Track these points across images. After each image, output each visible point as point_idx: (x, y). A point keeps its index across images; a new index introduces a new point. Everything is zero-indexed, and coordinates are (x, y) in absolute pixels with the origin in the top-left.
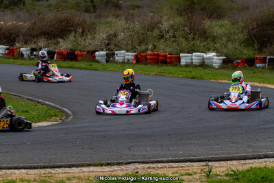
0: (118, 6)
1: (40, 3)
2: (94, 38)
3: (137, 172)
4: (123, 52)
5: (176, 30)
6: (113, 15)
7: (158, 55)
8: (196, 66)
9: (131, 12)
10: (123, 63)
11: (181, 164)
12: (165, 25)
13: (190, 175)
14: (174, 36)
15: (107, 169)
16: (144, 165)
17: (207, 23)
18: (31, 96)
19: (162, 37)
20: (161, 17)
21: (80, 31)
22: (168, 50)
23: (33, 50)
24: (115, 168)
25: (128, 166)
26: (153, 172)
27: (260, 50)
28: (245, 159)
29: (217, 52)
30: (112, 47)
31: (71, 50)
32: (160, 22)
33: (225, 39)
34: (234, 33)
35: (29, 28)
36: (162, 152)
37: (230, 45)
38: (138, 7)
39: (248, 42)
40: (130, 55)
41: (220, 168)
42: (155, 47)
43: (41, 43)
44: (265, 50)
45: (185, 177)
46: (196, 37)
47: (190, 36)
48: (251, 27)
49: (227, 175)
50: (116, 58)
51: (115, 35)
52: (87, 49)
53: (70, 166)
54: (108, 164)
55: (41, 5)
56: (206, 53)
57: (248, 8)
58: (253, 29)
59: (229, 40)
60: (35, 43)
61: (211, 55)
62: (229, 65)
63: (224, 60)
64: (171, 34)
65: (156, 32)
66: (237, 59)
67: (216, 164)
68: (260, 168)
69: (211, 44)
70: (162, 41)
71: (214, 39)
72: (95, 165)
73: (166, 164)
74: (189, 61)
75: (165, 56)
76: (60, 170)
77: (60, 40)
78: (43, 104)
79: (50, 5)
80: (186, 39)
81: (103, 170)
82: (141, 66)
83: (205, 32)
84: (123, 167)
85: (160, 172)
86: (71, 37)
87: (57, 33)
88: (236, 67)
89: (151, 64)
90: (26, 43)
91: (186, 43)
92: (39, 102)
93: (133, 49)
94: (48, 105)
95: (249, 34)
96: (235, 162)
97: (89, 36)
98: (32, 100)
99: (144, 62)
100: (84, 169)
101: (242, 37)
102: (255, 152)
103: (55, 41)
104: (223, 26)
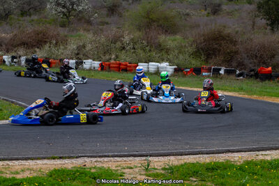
0: (89, 22)
1: (24, 18)
2: (66, 48)
3: (85, 165)
4: (90, 61)
5: (135, 43)
6: (85, 30)
7: (120, 64)
8: (151, 74)
9: (100, 27)
10: (90, 70)
11: (125, 159)
12: (127, 39)
13: (132, 168)
14: (134, 48)
15: (58, 162)
16: (92, 159)
17: (162, 38)
18: (7, 96)
19: (124, 48)
20: (123, 32)
21: (55, 42)
22: (128, 59)
23: (13, 58)
24: (67, 161)
25: (78, 160)
26: (99, 165)
27: (206, 61)
28: (181, 155)
29: (170, 62)
30: (81, 56)
31: (46, 58)
32: (122, 36)
33: (176, 51)
34: (185, 46)
35: (11, 39)
36: (110, 148)
37: (181, 57)
38: (107, 23)
39: (196, 54)
40: (97, 64)
41: (158, 163)
42: (117, 57)
43: (21, 51)
44: (210, 61)
45: (126, 171)
46: (152, 49)
47: (148, 48)
48: (199, 42)
49: (163, 169)
50: (85, 66)
51: (84, 46)
52: (59, 58)
53: (26, 159)
54: (61, 158)
55: (24, 20)
56: (160, 63)
57: (198, 26)
58: (201, 43)
59: (180, 52)
60: (15, 51)
61: (165, 64)
62: (180, 73)
63: (175, 69)
64: (132, 46)
65: (118, 44)
66: (187, 68)
67: (156, 159)
68: (193, 164)
69: (165, 56)
70: (124, 51)
71: (168, 51)
72: (48, 158)
73: (112, 158)
74: (146, 69)
75: (126, 65)
76: (16, 162)
77: (36, 49)
78: (17, 104)
79: (33, 20)
80: (144, 51)
81: (55, 163)
82: (104, 73)
83: (160, 45)
84: (74, 161)
85: (105, 166)
86: (47, 47)
87: (34, 44)
88: (185, 75)
89: (113, 71)
90: (7, 51)
91: (144, 54)
92: (12, 102)
93: (98, 59)
94: (20, 105)
95: (197, 48)
96: (172, 158)
97: (62, 47)
98: (7, 100)
99: (108, 69)
100: (39, 162)
101: (191, 50)
102: (192, 149)
103: (32, 50)
104: (175, 40)
